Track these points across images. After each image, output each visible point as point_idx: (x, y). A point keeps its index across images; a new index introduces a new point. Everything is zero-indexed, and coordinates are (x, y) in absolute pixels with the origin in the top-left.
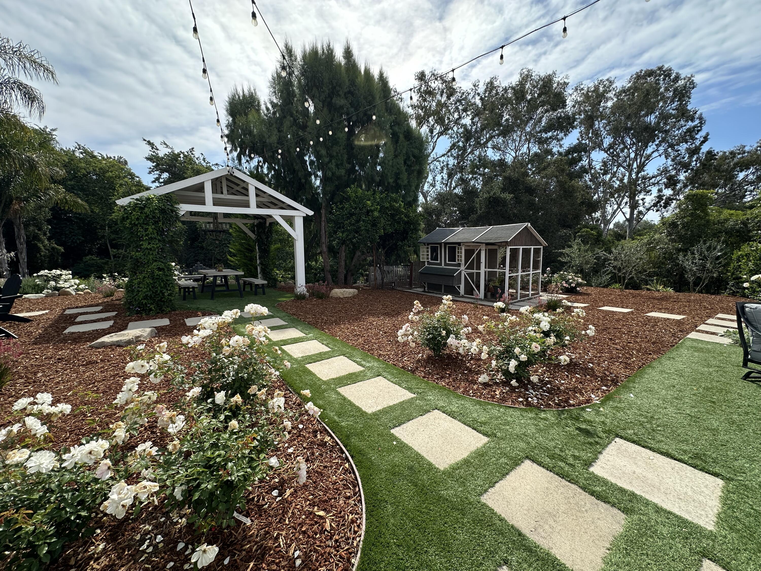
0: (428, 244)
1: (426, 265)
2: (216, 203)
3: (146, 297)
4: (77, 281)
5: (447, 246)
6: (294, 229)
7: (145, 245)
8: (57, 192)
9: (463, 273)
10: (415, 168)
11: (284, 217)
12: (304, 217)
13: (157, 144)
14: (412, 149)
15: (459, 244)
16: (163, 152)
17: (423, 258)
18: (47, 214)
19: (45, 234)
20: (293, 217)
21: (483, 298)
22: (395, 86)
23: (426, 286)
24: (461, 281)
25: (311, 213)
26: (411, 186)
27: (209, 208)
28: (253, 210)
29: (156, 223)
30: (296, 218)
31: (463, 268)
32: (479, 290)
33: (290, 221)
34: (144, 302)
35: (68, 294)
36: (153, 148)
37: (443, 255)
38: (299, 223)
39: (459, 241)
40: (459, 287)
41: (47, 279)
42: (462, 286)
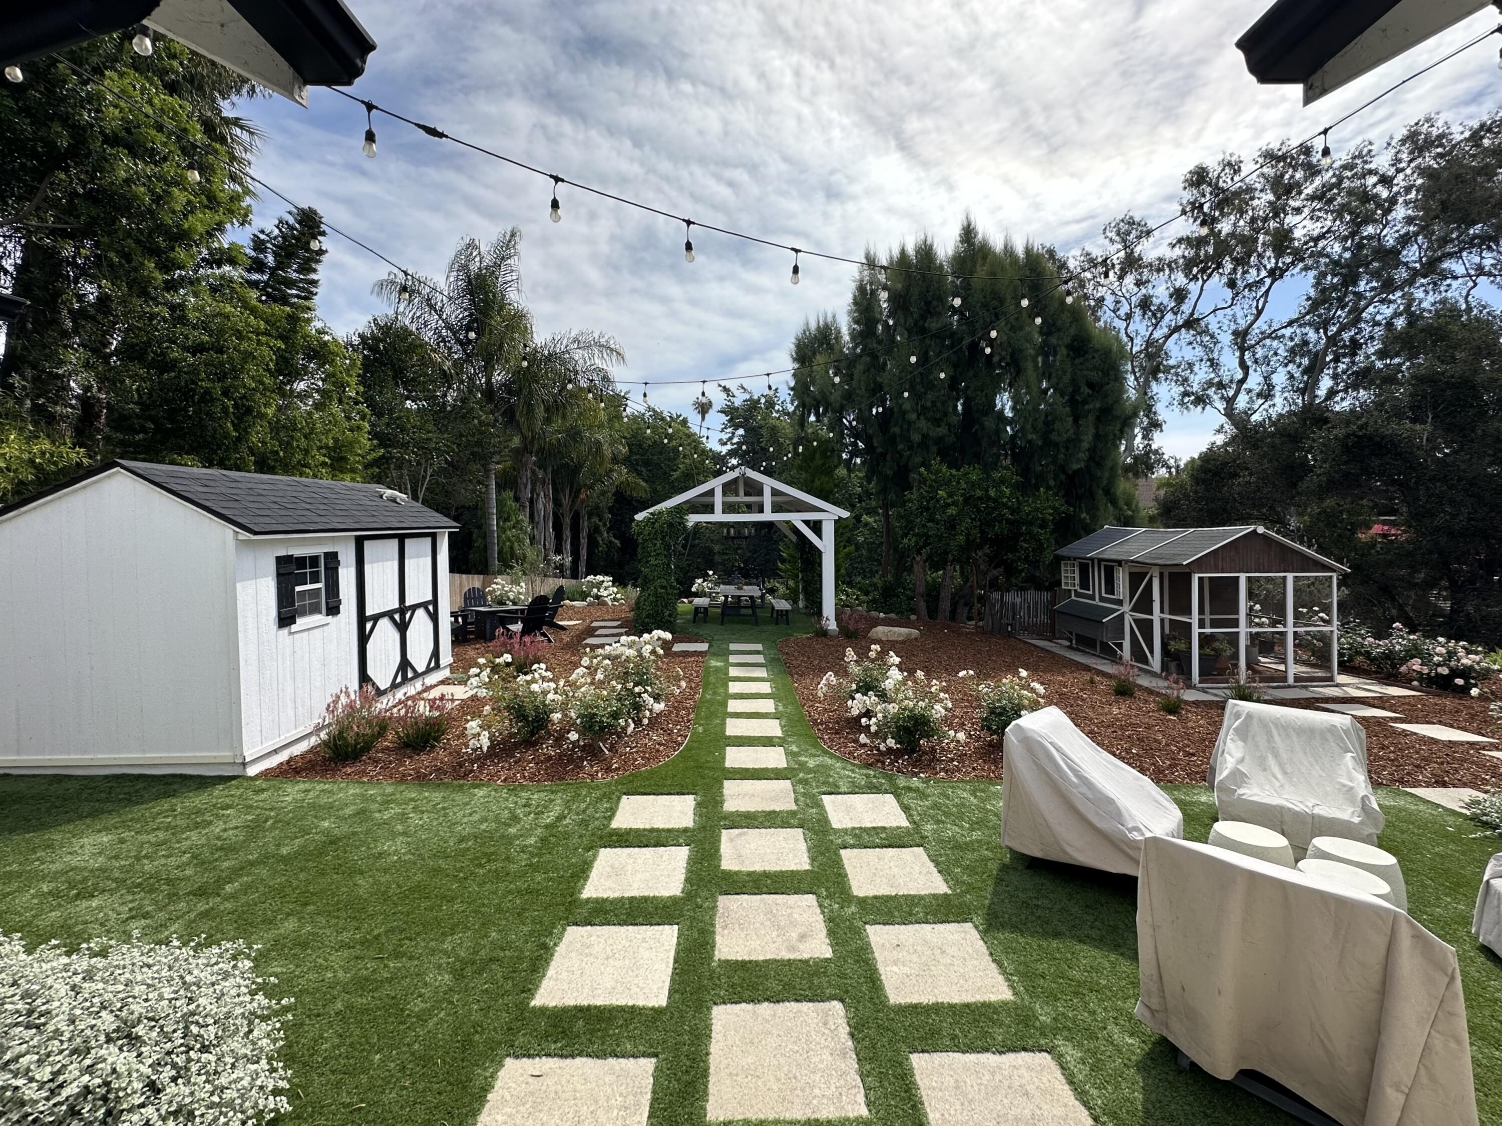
0: (1075, 559)
1: (1073, 598)
2: (729, 508)
3: (648, 616)
4: (615, 590)
5: (1103, 563)
6: (820, 537)
7: (653, 561)
8: (620, 474)
9: (1128, 619)
10: (1091, 406)
11: (807, 522)
12: (836, 522)
13: (733, 389)
14: (1085, 372)
15: (1119, 563)
16: (739, 400)
17: (1067, 584)
18: (609, 500)
19: (605, 525)
20: (820, 522)
21: (1159, 671)
22: (1131, 214)
23: (1074, 638)
24: (1123, 633)
25: (845, 514)
26: (1080, 441)
27: (718, 516)
28: (768, 516)
29: (664, 537)
30: (824, 523)
31: (1126, 608)
32: (1152, 652)
33: (816, 527)
34: (647, 620)
35: (605, 604)
36: (728, 395)
37: (1097, 579)
38: (828, 529)
39: (1119, 558)
40: (1120, 646)
41: (592, 585)
42: (1127, 644)
